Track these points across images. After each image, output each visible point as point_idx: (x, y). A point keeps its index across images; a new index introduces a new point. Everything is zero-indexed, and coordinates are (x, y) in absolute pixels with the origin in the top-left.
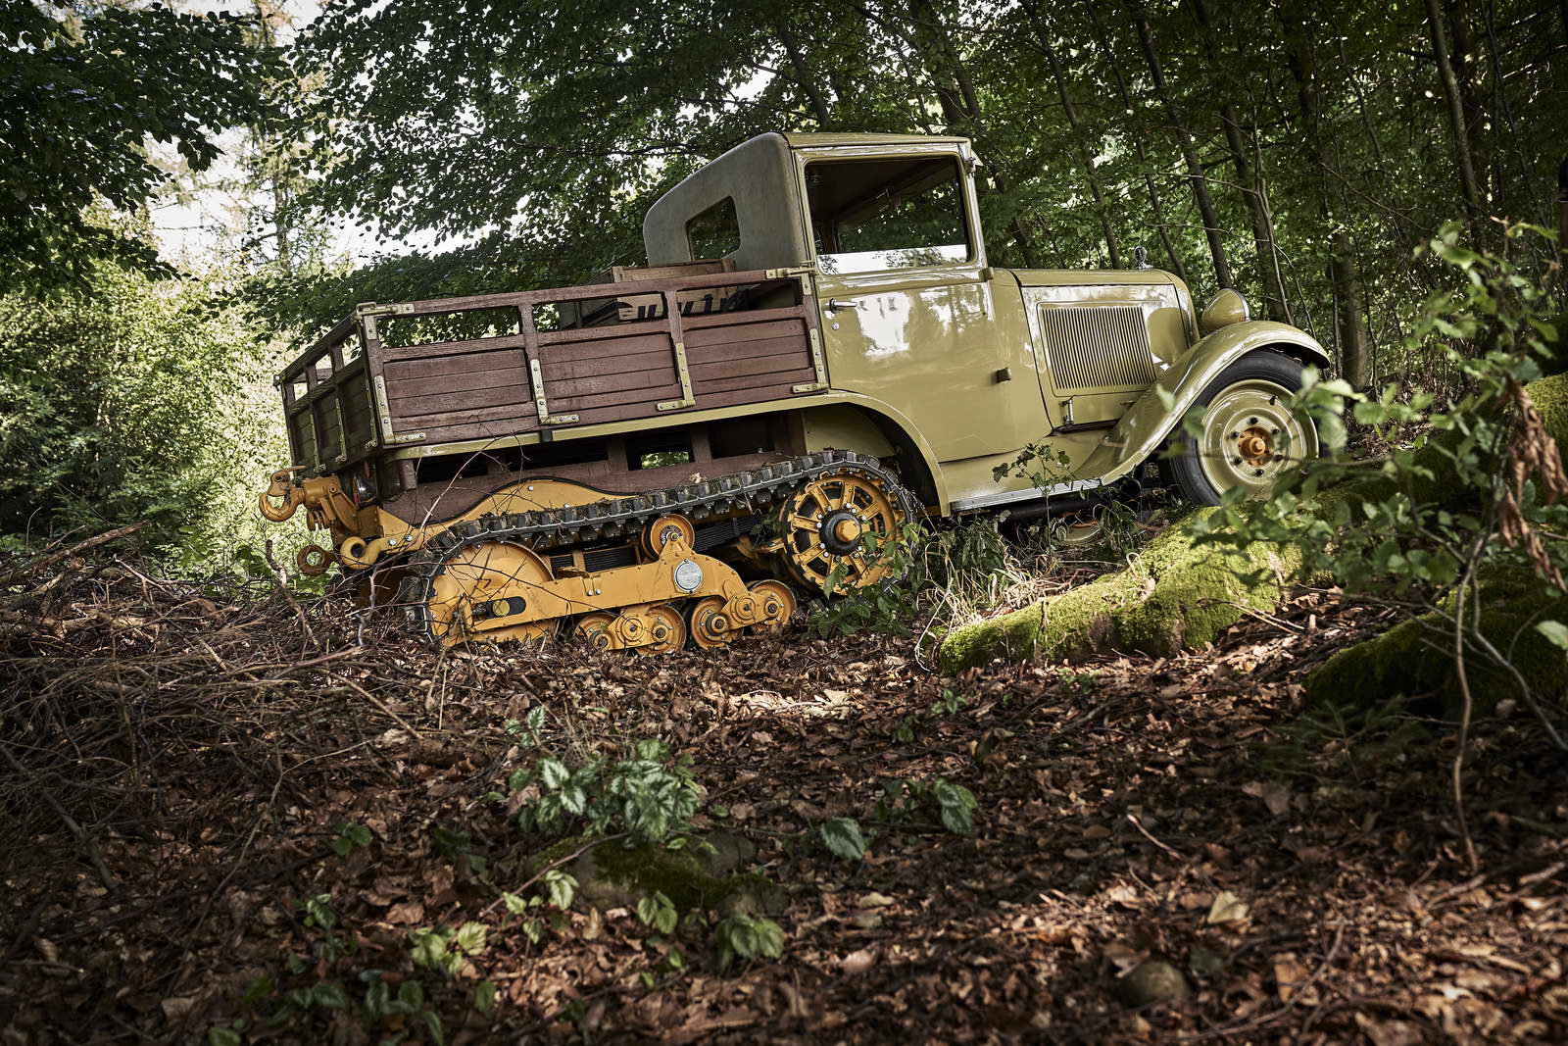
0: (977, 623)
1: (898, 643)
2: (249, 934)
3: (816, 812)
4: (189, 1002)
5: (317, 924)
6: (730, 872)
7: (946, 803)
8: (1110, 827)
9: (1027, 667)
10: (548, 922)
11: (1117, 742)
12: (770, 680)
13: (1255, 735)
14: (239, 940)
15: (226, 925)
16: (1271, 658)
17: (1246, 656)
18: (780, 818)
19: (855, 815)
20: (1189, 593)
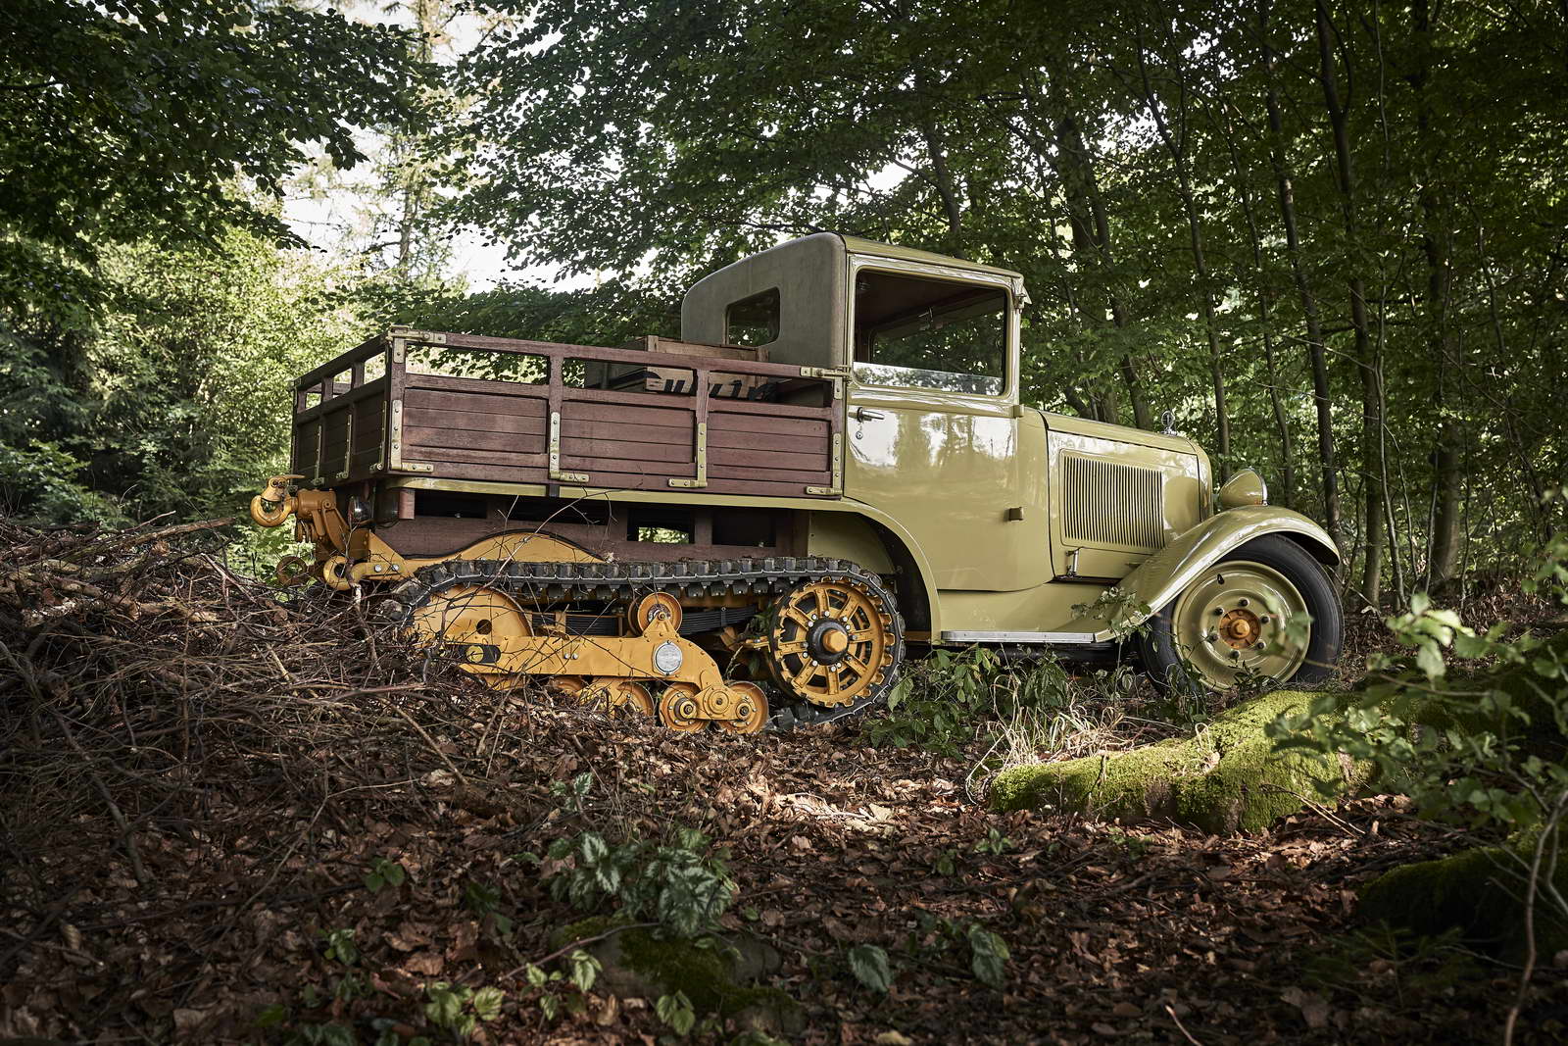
0: (1035, 764)
1: (949, 765)
2: (269, 956)
3: (846, 933)
4: (200, 1016)
5: (337, 958)
6: (752, 980)
7: (979, 950)
8: (1141, 1007)
9: (1078, 819)
10: (565, 1000)
11: (1159, 917)
12: (816, 782)
13: (1300, 936)
14: (258, 960)
15: (248, 943)
16: (1327, 857)
17: (1301, 850)
18: (809, 932)
19: (885, 943)
20: (1252, 774)
